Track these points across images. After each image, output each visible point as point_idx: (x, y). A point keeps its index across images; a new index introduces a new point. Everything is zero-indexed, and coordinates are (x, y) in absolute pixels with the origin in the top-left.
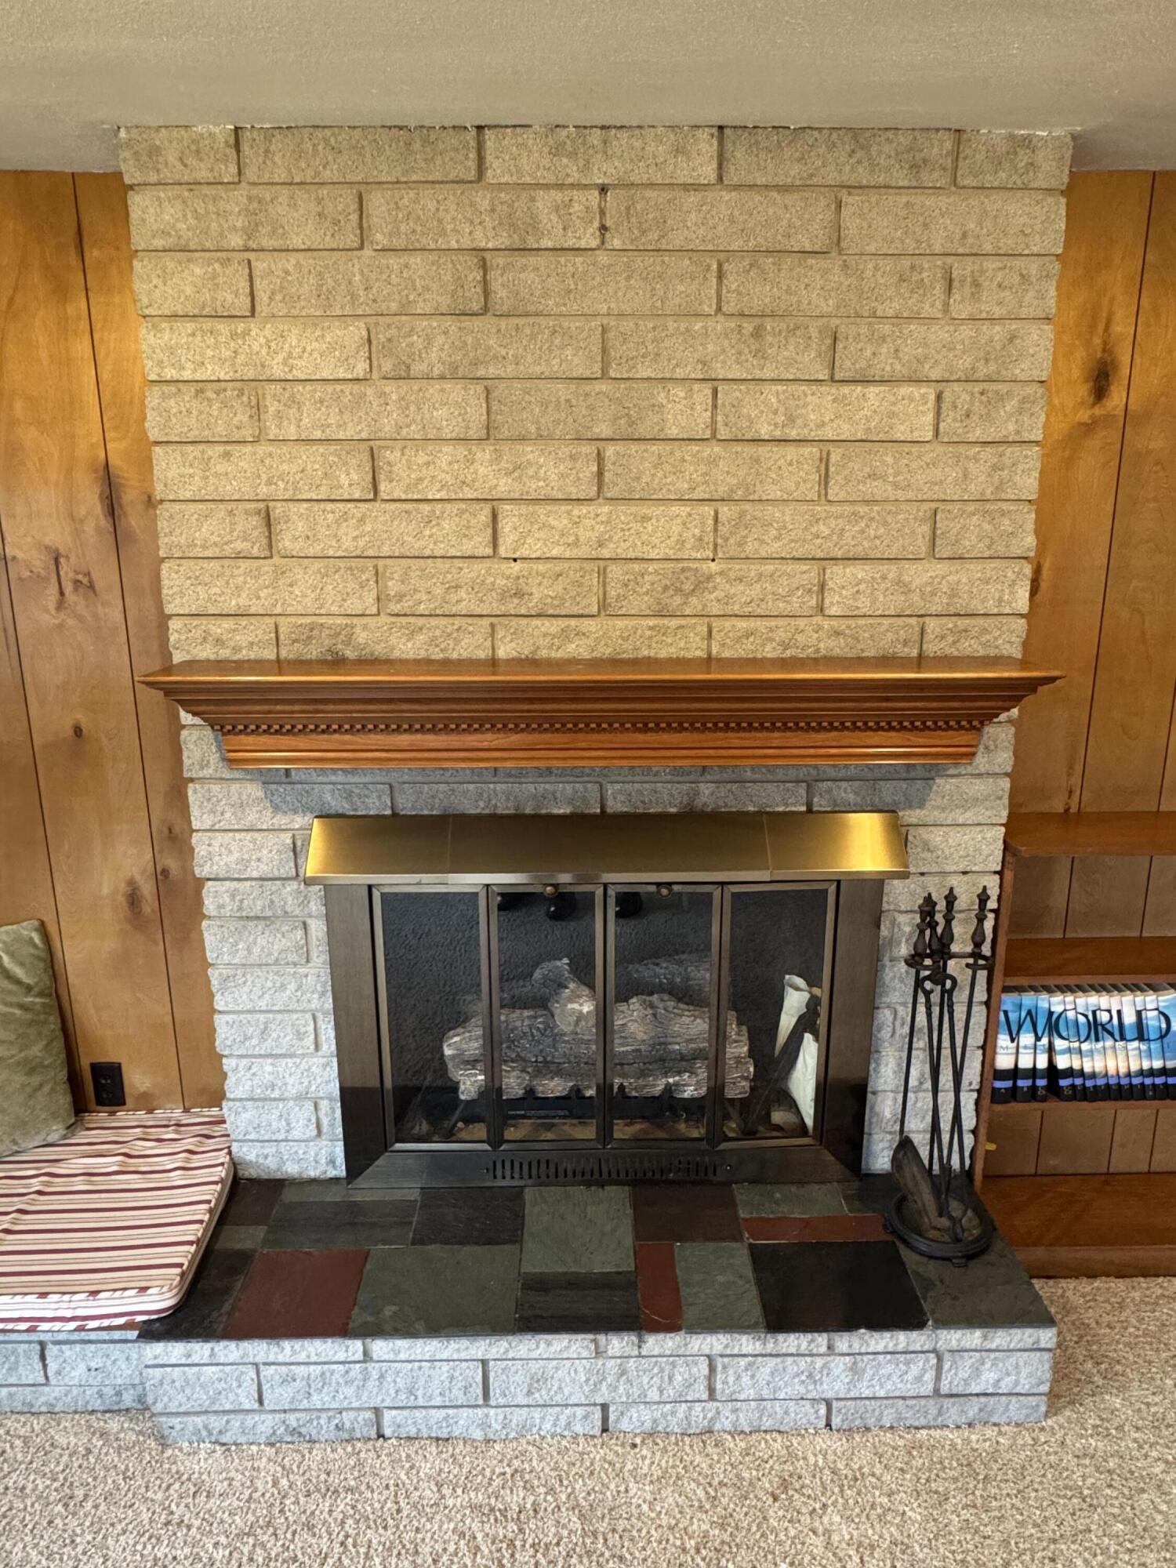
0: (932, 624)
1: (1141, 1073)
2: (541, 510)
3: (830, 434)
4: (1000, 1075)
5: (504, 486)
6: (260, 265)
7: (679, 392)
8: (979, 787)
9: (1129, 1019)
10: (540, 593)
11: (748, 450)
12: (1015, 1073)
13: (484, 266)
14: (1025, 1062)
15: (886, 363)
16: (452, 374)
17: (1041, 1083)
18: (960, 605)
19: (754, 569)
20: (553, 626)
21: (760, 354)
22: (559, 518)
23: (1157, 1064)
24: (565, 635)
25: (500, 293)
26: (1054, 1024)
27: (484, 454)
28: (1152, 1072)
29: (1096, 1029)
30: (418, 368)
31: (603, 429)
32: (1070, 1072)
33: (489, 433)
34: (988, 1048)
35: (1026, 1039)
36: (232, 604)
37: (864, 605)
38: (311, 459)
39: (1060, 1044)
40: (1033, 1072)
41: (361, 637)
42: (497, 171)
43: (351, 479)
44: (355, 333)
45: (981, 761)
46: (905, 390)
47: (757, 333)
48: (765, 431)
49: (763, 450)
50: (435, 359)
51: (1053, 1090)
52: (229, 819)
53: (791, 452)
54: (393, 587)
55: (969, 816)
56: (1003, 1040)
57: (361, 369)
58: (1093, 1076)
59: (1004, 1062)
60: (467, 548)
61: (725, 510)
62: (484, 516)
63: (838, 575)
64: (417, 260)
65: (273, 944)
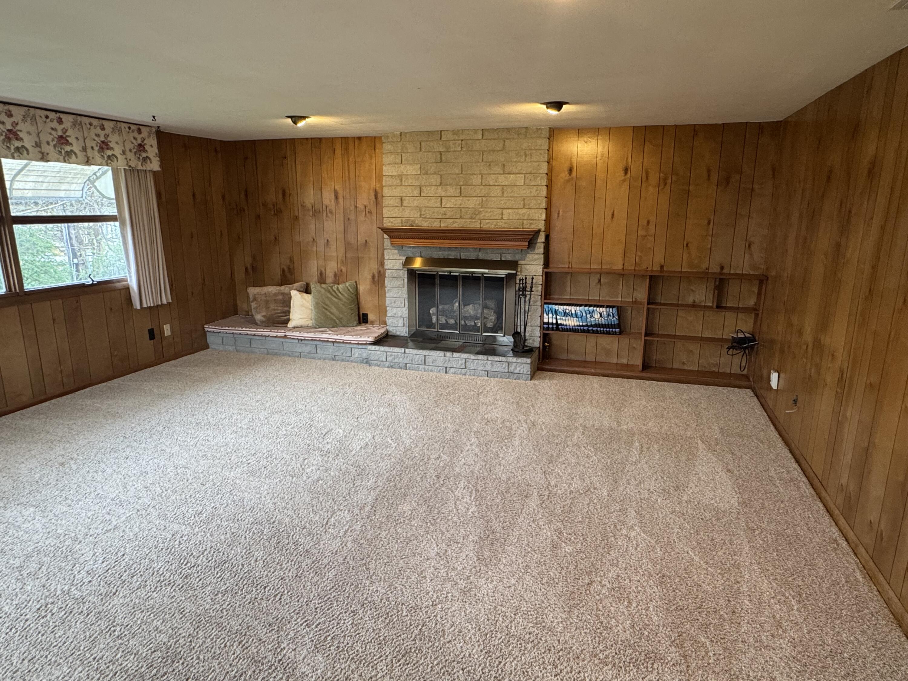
0: (525, 222)
1: (577, 326)
2: (450, 198)
3: (503, 184)
4: (544, 323)
5: (443, 194)
6: (403, 155)
7: (475, 176)
8: (536, 257)
9: (573, 312)
10: (449, 214)
11: (488, 187)
12: (548, 323)
13: (441, 154)
14: (551, 321)
15: (514, 170)
16: (435, 173)
17: (555, 326)
18: (530, 218)
19: (489, 210)
20: (451, 221)
21: (490, 169)
22: (453, 200)
23: (581, 324)
24: (454, 223)
25: (443, 158)
26: (556, 312)
27: (440, 188)
28: (580, 326)
29: (565, 314)
30: (429, 172)
31: (461, 183)
32: (561, 324)
33: (441, 184)
34: (542, 317)
35: (550, 315)
36: (395, 215)
37: (511, 218)
38: (410, 189)
39: (558, 317)
40: (552, 324)
41: (417, 222)
42: (444, 138)
43: (416, 193)
44: (419, 166)
45: (537, 251)
46: (518, 175)
47: (490, 165)
48: (491, 183)
49: (491, 187)
50: (432, 170)
51: (557, 329)
52: (391, 257)
53: (496, 187)
54: (423, 213)
55: (535, 263)
56: (545, 315)
57: (419, 173)
58: (566, 325)
59: (546, 320)
60: (436, 205)
61: (484, 199)
62: (439, 199)
63: (505, 211)
64: (429, 154)
65: (397, 283)
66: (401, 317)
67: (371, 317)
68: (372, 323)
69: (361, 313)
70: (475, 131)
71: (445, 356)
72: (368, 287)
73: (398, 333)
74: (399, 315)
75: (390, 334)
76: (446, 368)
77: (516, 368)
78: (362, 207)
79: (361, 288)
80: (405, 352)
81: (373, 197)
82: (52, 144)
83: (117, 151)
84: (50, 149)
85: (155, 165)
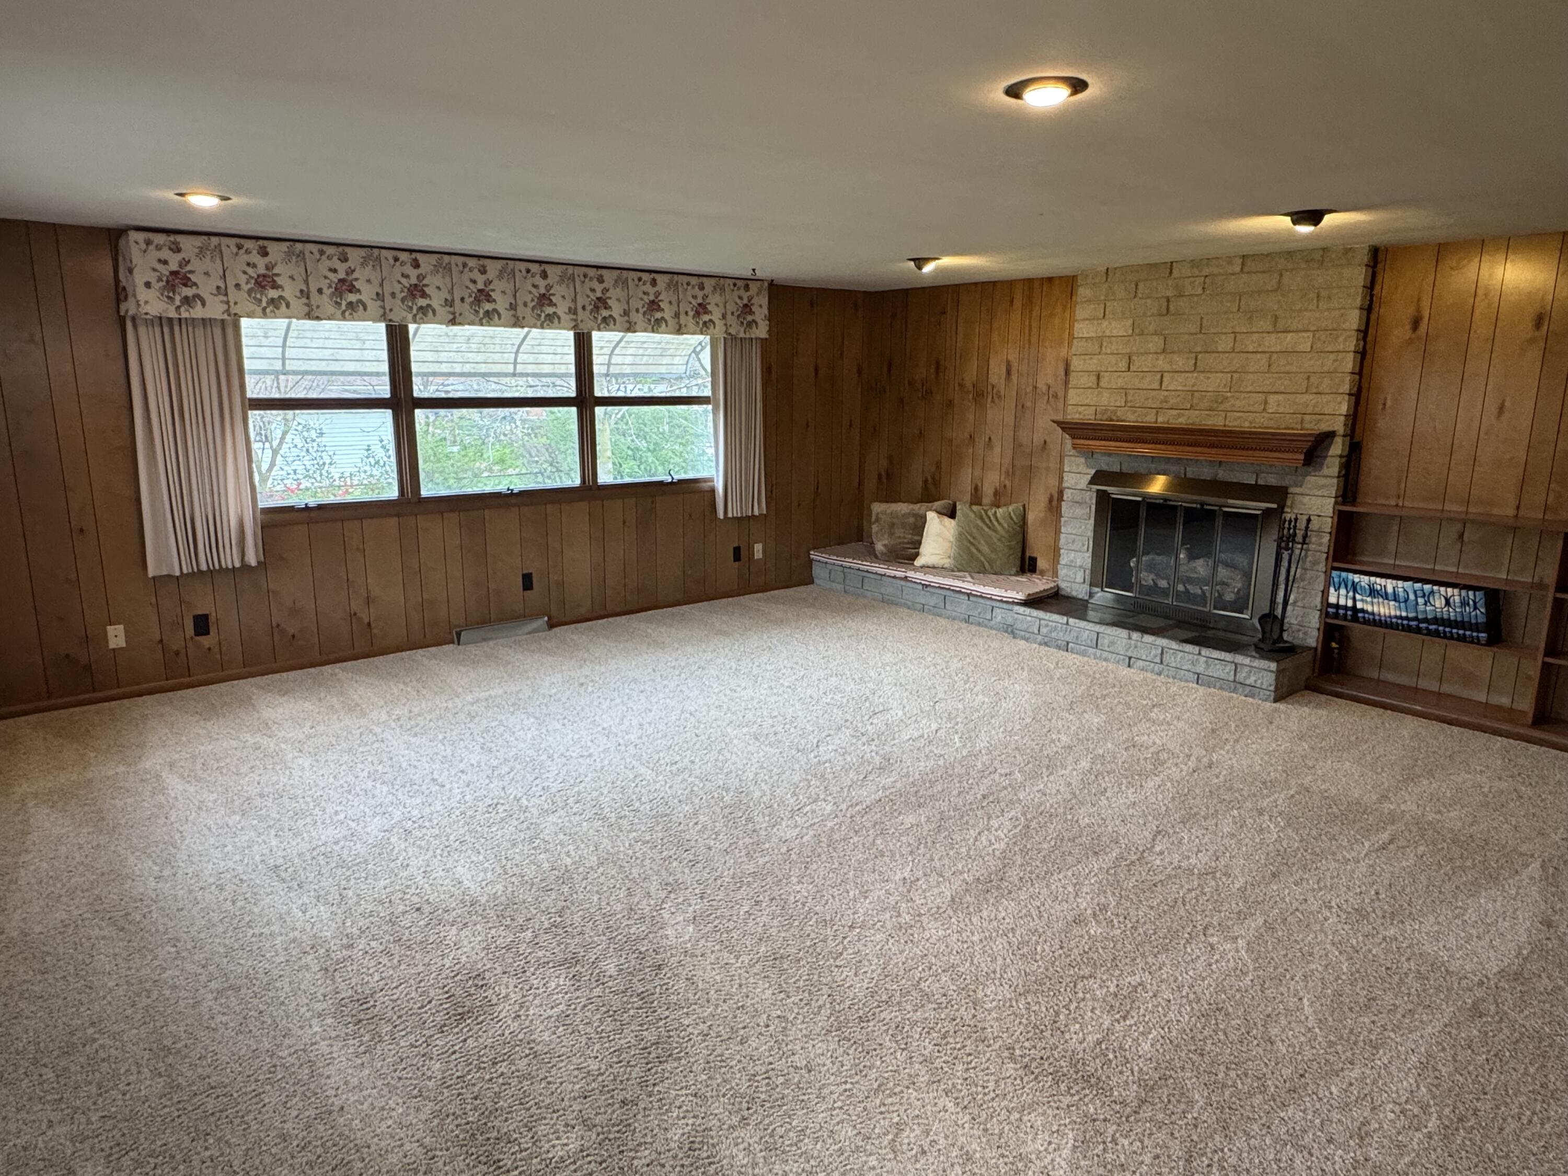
0: (1307, 418)
1: (1396, 617)
2: (1176, 375)
3: (1273, 349)
4: (1329, 605)
5: (1167, 367)
6: (1108, 304)
7: (1224, 337)
8: (1322, 481)
9: (1390, 590)
10: (1172, 401)
11: (1245, 355)
12: (1337, 606)
13: (1168, 301)
14: (1342, 602)
15: (1294, 326)
16: (1155, 333)
17: (1349, 613)
18: (1317, 410)
19: (1243, 395)
20: (1174, 412)
21: (1251, 323)
22: (1181, 378)
23: (1404, 614)
24: (1179, 416)
25: (1172, 307)
26: (1354, 587)
27: (1162, 357)
28: (1401, 618)
29: (1373, 592)
30: (1146, 332)
31: (1199, 349)
32: (1362, 611)
33: (1164, 351)
34: (1325, 593)
35: (1343, 591)
36: (1086, 402)
37: (1281, 410)
38: (1112, 359)
39: (1358, 597)
40: (1346, 608)
41: (1119, 414)
42: (1176, 273)
43: (1123, 365)
44: (1130, 321)
45: (1326, 471)
46: (1301, 334)
47: (1251, 318)
48: (1251, 349)
49: (1250, 356)
50: (1151, 329)
51: (1355, 619)
52: (1074, 469)
53: (1258, 356)
54: (1130, 398)
55: (1320, 493)
56: (1332, 590)
57: (1130, 332)
58: (1373, 614)
59: (1332, 600)
60: (1153, 386)
61: (1236, 376)
62: (1159, 376)
63: (1272, 399)
64: (1149, 301)
65: (1080, 511)
66: (1081, 567)
67: (1041, 564)
68: (1042, 573)
69: (1028, 554)
70: (1230, 260)
71: (1130, 638)
72: (1042, 515)
73: (1074, 594)
74: (1078, 564)
75: (1063, 593)
76: (1130, 658)
77: (1248, 677)
78: (1044, 389)
79: (1031, 517)
80: (1067, 623)
81: (1061, 371)
82: (641, 311)
83: (716, 315)
84: (638, 318)
85: (762, 331)
